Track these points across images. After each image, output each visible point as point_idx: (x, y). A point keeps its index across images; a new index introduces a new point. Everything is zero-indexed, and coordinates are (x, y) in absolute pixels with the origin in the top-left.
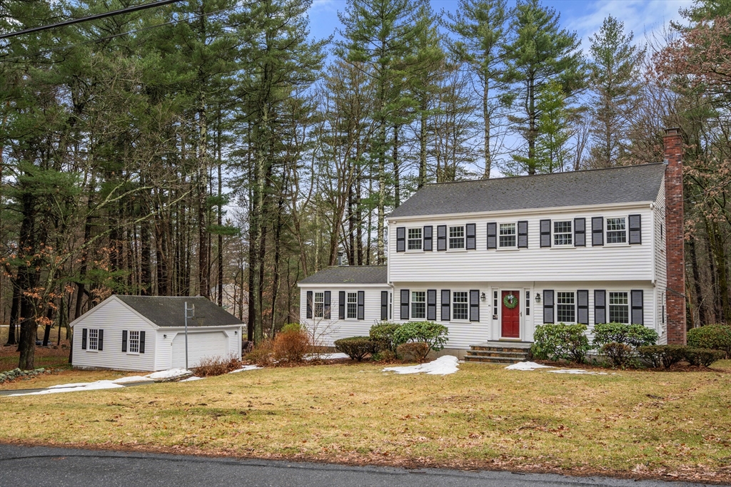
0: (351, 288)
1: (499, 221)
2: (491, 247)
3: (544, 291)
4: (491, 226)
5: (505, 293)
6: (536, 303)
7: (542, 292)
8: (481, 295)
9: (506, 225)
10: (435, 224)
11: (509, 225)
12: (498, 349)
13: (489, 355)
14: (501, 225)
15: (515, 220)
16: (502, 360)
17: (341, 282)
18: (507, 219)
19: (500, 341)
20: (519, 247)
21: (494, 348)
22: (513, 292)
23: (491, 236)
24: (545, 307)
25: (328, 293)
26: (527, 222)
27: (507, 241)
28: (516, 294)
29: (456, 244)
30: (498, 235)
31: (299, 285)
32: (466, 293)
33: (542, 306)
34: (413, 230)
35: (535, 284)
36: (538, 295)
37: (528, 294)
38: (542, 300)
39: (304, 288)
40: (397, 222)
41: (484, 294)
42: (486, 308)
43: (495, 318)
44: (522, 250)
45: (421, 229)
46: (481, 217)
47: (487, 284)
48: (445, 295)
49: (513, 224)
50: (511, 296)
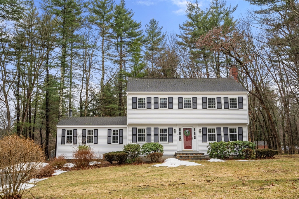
0: (90, 128)
1: (184, 96)
2: (180, 108)
3: (203, 128)
4: (180, 99)
5: (185, 129)
6: (199, 133)
7: (202, 129)
8: (174, 130)
9: (187, 98)
10: (153, 97)
12: (191, 154)
13: (188, 157)
14: (185, 98)
15: (191, 96)
16: (196, 159)
17: (84, 124)
18: (188, 96)
19: (183, 151)
20: (193, 108)
21: (189, 154)
22: (188, 128)
23: (180, 103)
24: (203, 135)
25: (76, 130)
26: (196, 97)
27: (188, 105)
28: (190, 129)
30: (183, 103)
31: (57, 126)
32: (166, 129)
33: (202, 135)
34: (141, 99)
35: (199, 125)
36: (200, 130)
37: (195, 129)
38: (202, 132)
39: (60, 128)
40: (132, 94)
41: (175, 130)
42: (176, 136)
43: (180, 140)
44: (194, 110)
45: (145, 99)
46: (175, 94)
47: (176, 125)
48: (156, 130)
49: (191, 98)
50: (188, 130)
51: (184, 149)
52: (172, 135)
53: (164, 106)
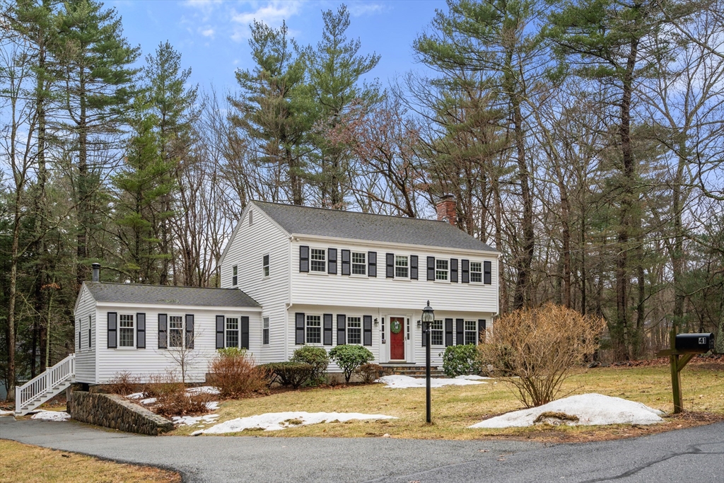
1: (396, 253)
2: (389, 275)
4: (390, 256)
5: (392, 319)
6: (416, 329)
7: (421, 319)
8: (373, 320)
9: (400, 257)
10: (339, 248)
11: (403, 257)
14: (397, 257)
15: (408, 254)
17: (163, 302)
18: (403, 252)
19: (389, 363)
20: (411, 278)
22: (398, 318)
23: (389, 266)
25: (141, 316)
26: (417, 257)
27: (401, 272)
28: (402, 321)
29: (359, 270)
30: (395, 265)
32: (359, 319)
33: (421, 331)
34: (316, 250)
35: (417, 312)
36: (419, 322)
37: (408, 320)
38: (421, 327)
39: (102, 308)
40: (303, 239)
41: (375, 320)
42: (376, 333)
43: (384, 342)
44: (414, 281)
45: (323, 251)
46: (381, 247)
47: (378, 310)
48: (341, 320)
49: (407, 257)
50: (398, 323)
51: (391, 359)
52: (370, 331)
53: (360, 271)
